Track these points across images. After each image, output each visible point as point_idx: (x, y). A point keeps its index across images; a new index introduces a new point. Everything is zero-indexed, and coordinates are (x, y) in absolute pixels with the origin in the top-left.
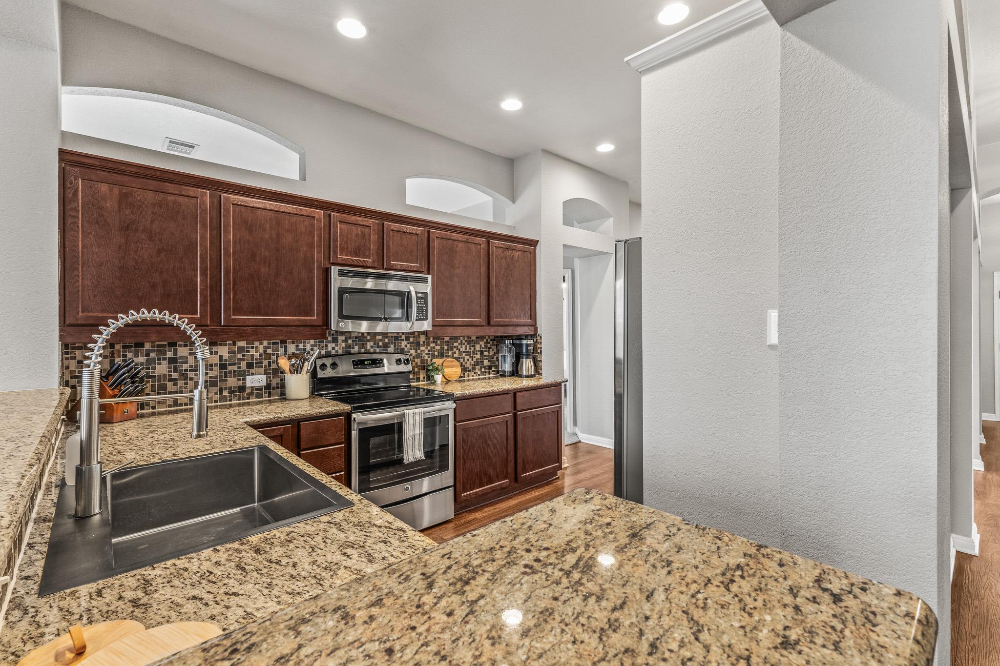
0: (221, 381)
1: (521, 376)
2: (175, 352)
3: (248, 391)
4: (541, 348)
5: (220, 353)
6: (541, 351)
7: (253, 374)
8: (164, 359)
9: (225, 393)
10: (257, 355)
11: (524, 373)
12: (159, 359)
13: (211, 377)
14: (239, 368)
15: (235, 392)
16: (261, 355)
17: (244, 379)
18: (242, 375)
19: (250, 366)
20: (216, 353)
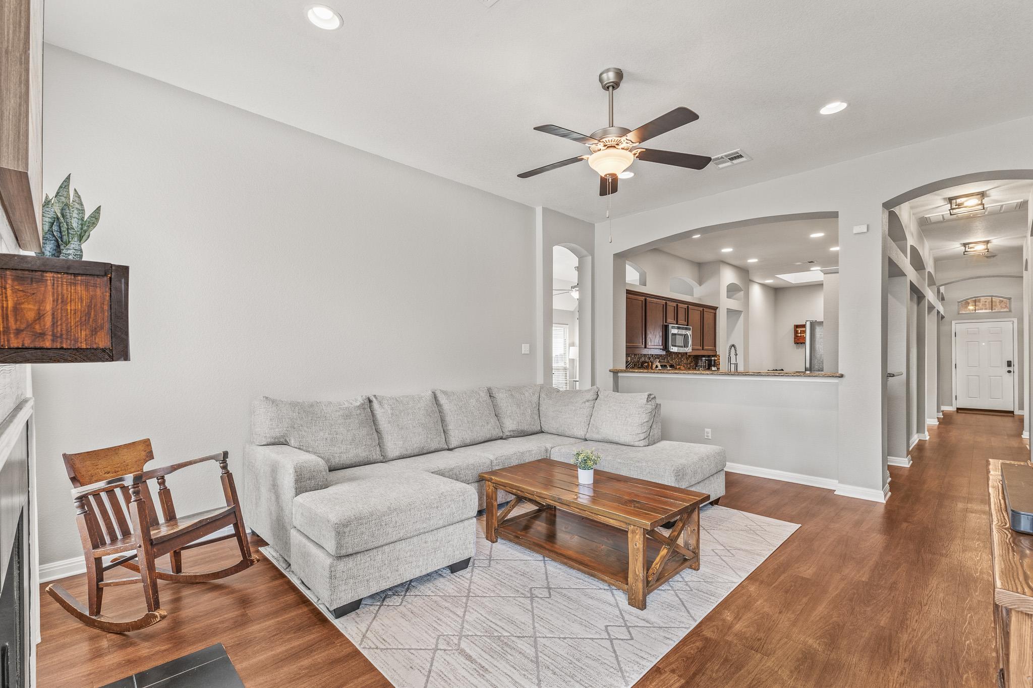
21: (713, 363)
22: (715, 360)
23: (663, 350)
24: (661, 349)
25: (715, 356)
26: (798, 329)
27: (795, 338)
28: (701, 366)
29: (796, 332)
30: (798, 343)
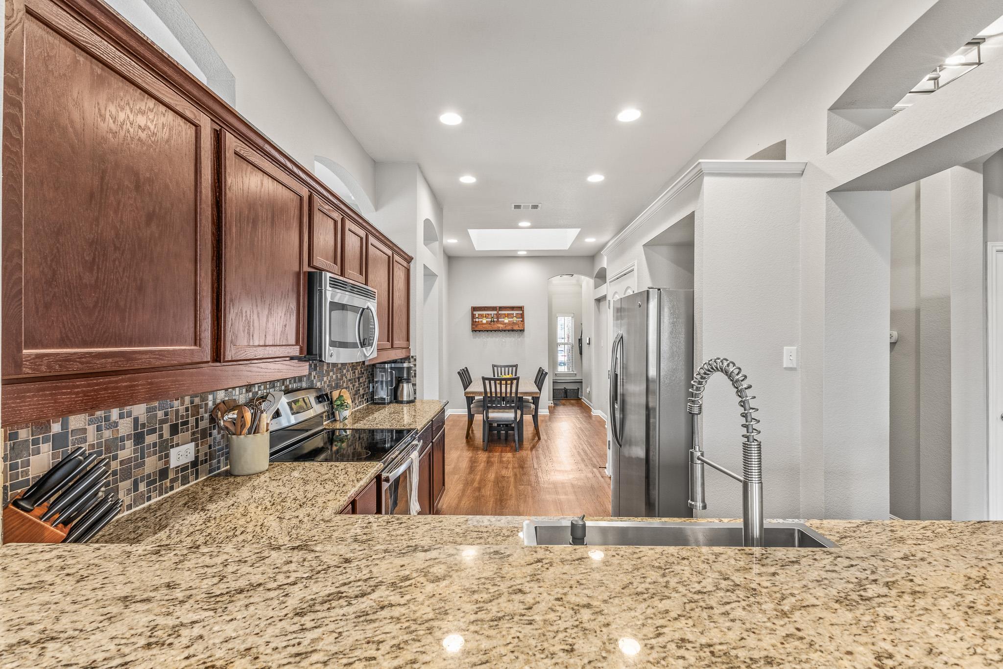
0: (137, 467)
1: (402, 402)
2: (65, 426)
3: (171, 475)
4: (415, 370)
5: (135, 414)
6: (415, 374)
7: (178, 445)
8: (46, 440)
9: (142, 487)
10: (182, 409)
11: (405, 399)
12: (36, 442)
13: (122, 463)
14: (161, 436)
15: (154, 481)
16: (187, 410)
17: (167, 456)
18: (164, 448)
19: (174, 430)
20: (129, 415)
21: (405, 375)
22: (409, 369)
23: (299, 359)
24: (292, 358)
25: (408, 359)
26: (475, 313)
27: (472, 325)
28: (382, 382)
29: (473, 316)
30: (476, 331)
